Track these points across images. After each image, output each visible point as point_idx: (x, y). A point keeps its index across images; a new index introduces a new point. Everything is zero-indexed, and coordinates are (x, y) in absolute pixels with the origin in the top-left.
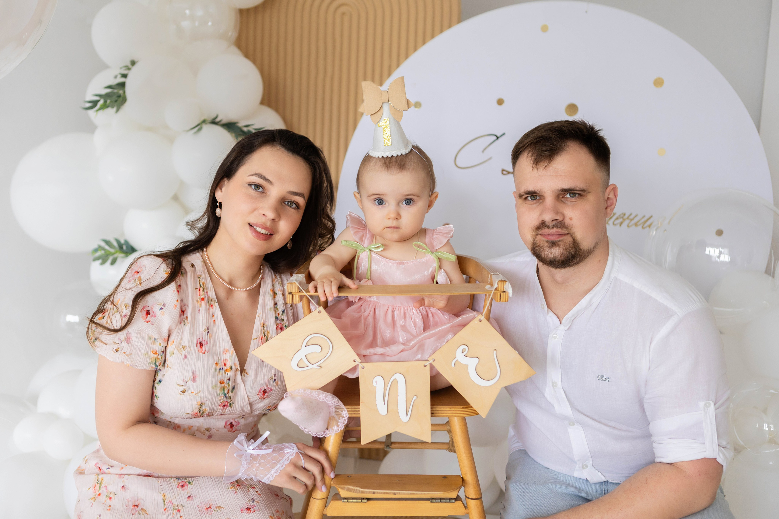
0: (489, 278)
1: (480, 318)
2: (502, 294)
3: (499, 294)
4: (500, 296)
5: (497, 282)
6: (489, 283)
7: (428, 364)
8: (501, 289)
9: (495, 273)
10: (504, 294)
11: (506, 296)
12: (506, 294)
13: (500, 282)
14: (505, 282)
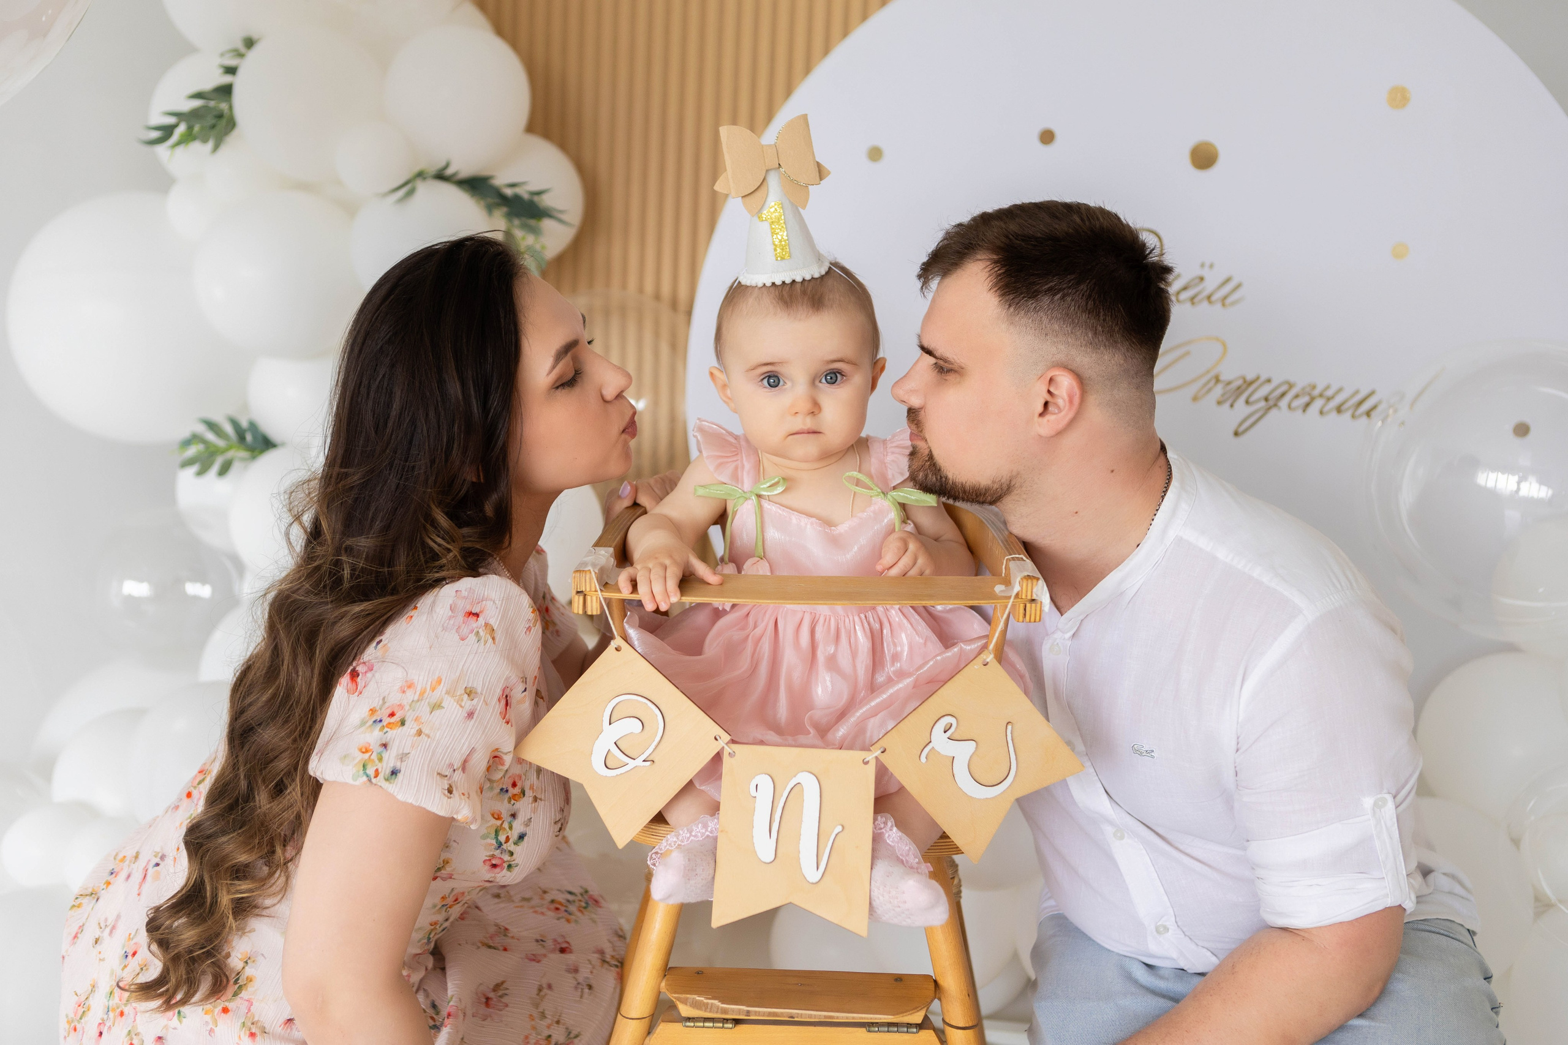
0: (1004, 567)
1: (985, 657)
2: (1028, 605)
3: (1022, 606)
4: (1025, 610)
5: (1019, 579)
6: (1003, 575)
7: (870, 758)
8: (1026, 596)
9: (1017, 556)
10: (1033, 605)
11: (1036, 610)
12: (1036, 607)
13: (1025, 581)
14: (1035, 581)
